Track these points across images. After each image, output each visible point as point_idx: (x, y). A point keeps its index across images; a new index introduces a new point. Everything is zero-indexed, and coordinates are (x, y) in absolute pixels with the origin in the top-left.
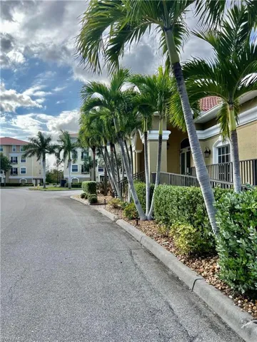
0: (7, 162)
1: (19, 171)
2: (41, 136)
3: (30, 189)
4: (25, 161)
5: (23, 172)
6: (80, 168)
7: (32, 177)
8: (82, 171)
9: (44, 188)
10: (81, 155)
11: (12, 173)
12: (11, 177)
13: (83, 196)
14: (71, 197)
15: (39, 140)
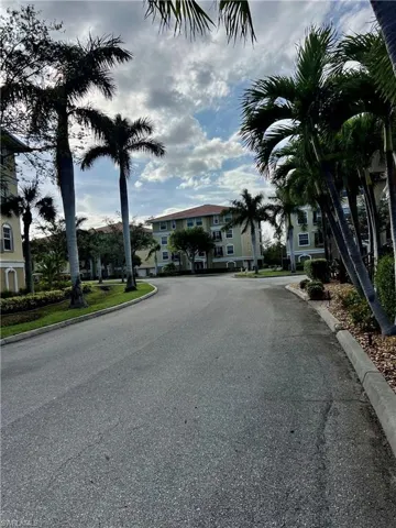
0: (209, 240)
1: (225, 250)
2: (246, 196)
3: (236, 276)
4: (231, 236)
5: (230, 252)
6: (311, 239)
7: (243, 258)
8: (316, 242)
9: (257, 273)
10: (312, 217)
11: (215, 254)
12: (215, 260)
13: (303, 285)
14: (287, 287)
15: (244, 202)
